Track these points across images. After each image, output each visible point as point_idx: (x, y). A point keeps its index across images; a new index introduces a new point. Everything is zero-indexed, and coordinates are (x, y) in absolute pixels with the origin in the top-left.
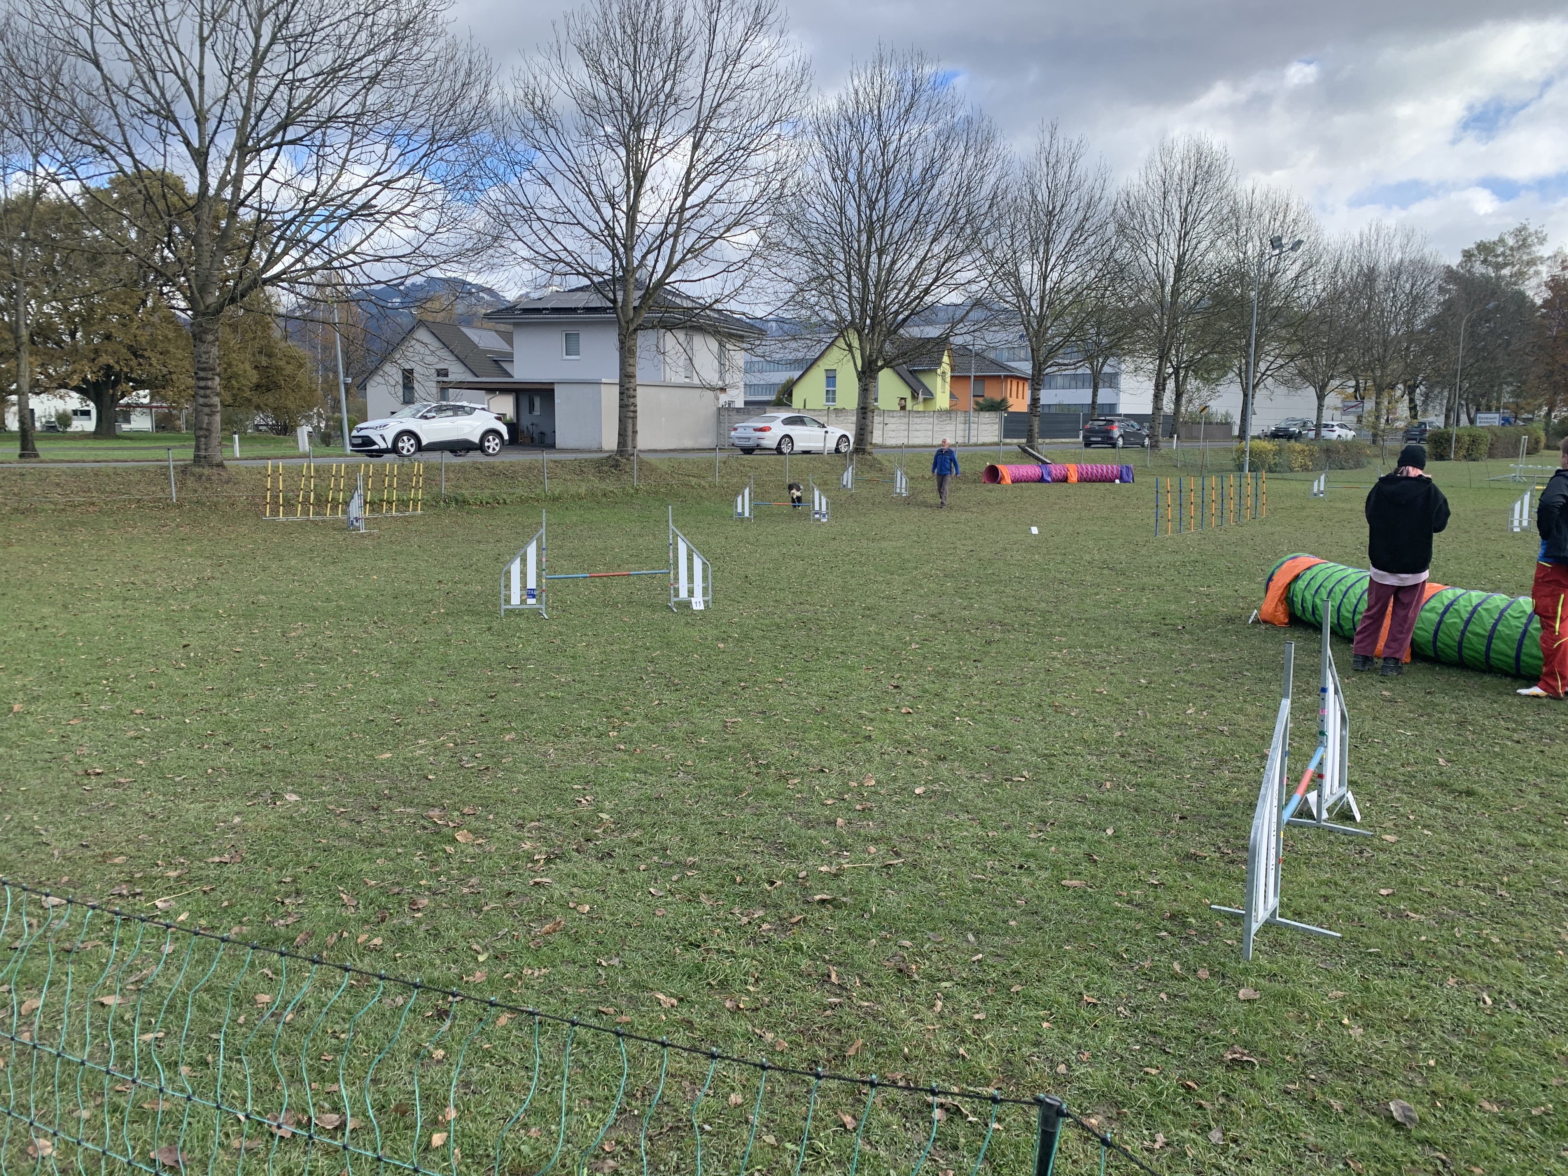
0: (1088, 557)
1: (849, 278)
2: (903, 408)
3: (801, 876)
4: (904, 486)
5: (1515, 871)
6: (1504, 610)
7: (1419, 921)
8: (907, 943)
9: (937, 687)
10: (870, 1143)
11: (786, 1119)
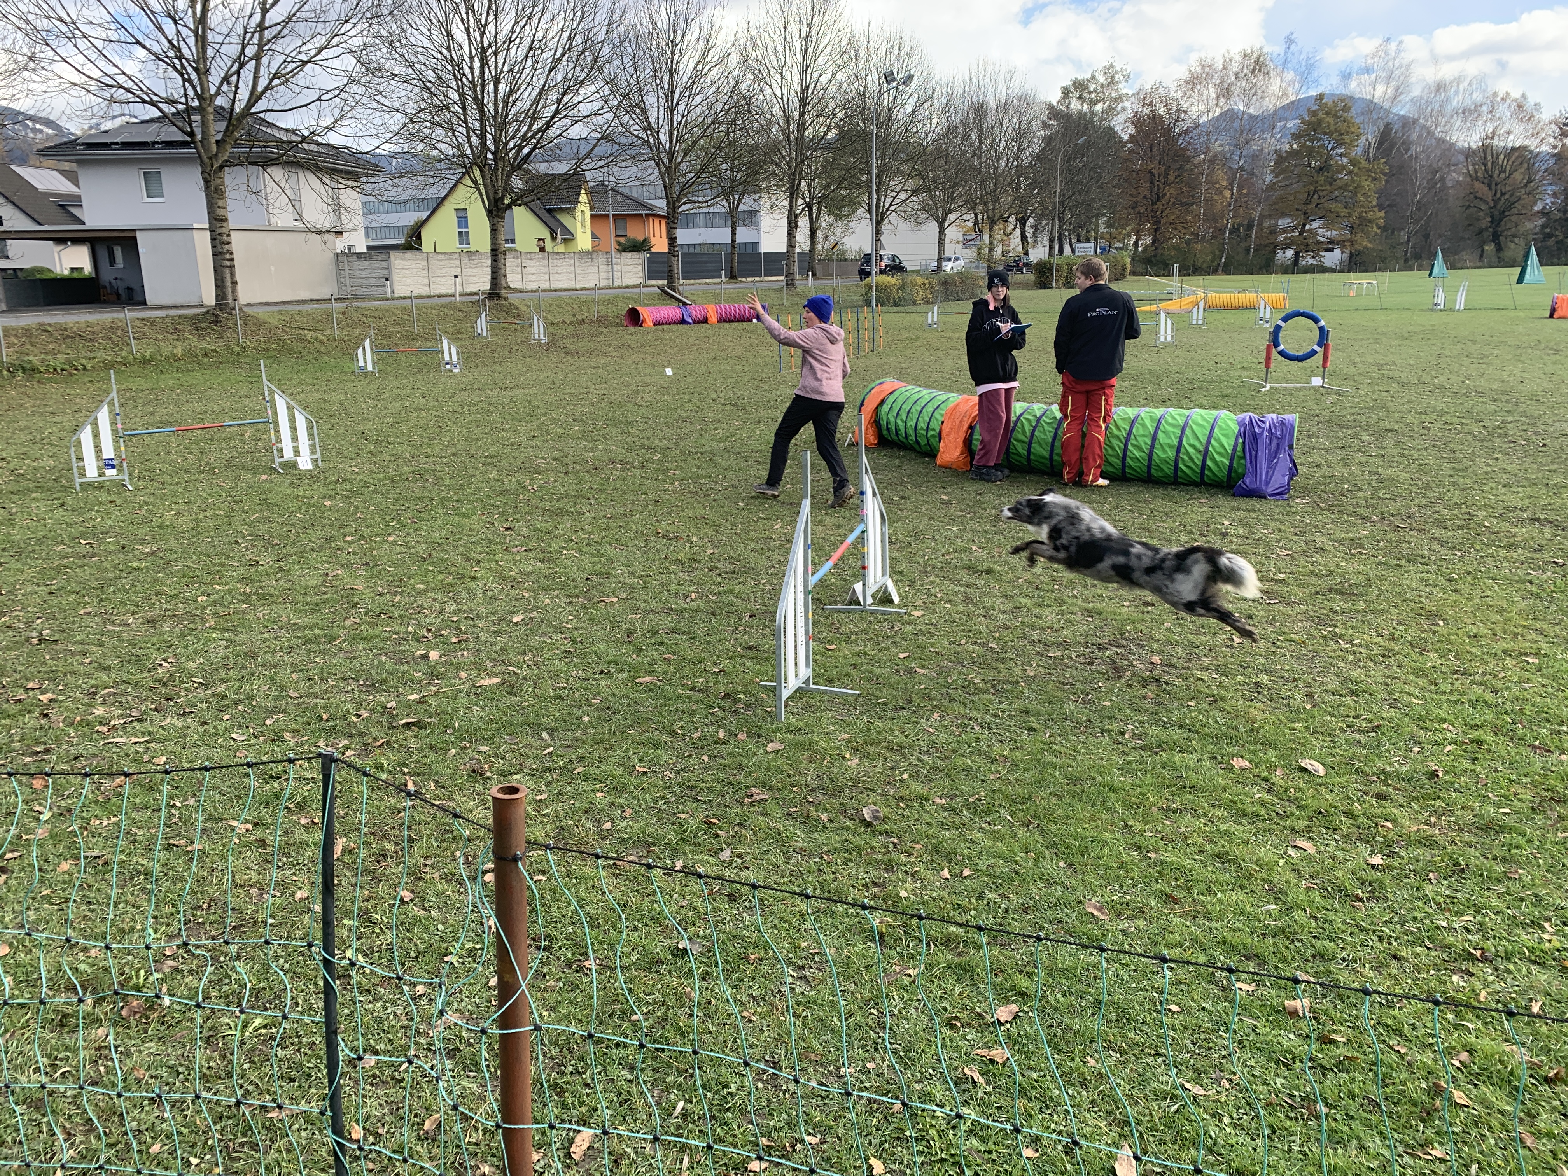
0: (714, 396)
1: (464, 109)
2: (542, 249)
3: (389, 706)
4: (542, 331)
5: (1006, 627)
6: (1041, 417)
7: (924, 675)
8: (484, 748)
9: (549, 526)
10: (425, 909)
11: (348, 903)
